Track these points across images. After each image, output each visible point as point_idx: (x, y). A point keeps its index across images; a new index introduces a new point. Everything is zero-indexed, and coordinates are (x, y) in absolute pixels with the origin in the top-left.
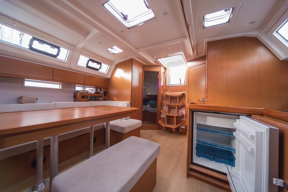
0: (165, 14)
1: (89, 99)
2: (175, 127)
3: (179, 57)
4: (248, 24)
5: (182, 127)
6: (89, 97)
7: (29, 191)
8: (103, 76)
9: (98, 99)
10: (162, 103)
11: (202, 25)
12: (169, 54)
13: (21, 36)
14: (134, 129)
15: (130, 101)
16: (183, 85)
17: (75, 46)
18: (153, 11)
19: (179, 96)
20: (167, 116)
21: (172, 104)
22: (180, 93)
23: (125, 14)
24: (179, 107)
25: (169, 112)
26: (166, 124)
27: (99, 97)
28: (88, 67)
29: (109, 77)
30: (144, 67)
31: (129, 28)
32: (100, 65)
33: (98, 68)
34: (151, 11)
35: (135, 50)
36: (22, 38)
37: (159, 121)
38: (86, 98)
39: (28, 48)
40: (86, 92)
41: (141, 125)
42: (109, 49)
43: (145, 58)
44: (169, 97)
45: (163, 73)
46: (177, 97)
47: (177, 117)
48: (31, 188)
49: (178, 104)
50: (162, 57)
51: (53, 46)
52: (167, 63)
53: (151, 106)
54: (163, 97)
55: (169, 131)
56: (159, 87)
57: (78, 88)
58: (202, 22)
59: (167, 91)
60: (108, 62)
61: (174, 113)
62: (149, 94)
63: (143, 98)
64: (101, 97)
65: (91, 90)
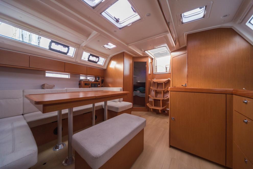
0: (149, 15)
1: (90, 86)
2: (161, 109)
3: (164, 48)
4: (222, 17)
5: (167, 109)
6: (90, 84)
7: (53, 149)
8: (101, 67)
9: (97, 85)
10: (150, 89)
11: (181, 21)
12: (155, 47)
13: (39, 39)
14: (126, 109)
15: (123, 87)
16: (168, 73)
17: (80, 45)
18: (139, 14)
19: (164, 82)
20: (155, 100)
21: (159, 89)
22: (165, 80)
23: (117, 18)
24: (165, 91)
25: (156, 97)
26: (153, 106)
27: (98, 84)
28: (89, 60)
29: (105, 68)
30: (133, 58)
31: (120, 29)
32: (98, 59)
33: (97, 61)
34: (137, 14)
35: (126, 45)
36: (39, 40)
37: (147, 104)
38: (88, 85)
39: (48, 48)
40: (88, 80)
41: (132, 107)
42: (105, 46)
43: (134, 51)
44: (156, 83)
45: (150, 63)
46: (163, 83)
47: (163, 100)
48: (54, 147)
49: (164, 89)
50: (149, 49)
51: (65, 46)
52: (154, 54)
53: (140, 92)
54: (150, 83)
55: (156, 112)
56: (147, 74)
57: (82, 78)
58: (180, 19)
59: (154, 79)
60: (104, 56)
61: (160, 97)
62: (139, 82)
63: (133, 85)
64: (99, 84)
65: (91, 79)
